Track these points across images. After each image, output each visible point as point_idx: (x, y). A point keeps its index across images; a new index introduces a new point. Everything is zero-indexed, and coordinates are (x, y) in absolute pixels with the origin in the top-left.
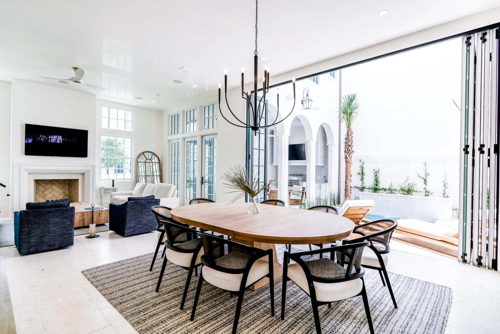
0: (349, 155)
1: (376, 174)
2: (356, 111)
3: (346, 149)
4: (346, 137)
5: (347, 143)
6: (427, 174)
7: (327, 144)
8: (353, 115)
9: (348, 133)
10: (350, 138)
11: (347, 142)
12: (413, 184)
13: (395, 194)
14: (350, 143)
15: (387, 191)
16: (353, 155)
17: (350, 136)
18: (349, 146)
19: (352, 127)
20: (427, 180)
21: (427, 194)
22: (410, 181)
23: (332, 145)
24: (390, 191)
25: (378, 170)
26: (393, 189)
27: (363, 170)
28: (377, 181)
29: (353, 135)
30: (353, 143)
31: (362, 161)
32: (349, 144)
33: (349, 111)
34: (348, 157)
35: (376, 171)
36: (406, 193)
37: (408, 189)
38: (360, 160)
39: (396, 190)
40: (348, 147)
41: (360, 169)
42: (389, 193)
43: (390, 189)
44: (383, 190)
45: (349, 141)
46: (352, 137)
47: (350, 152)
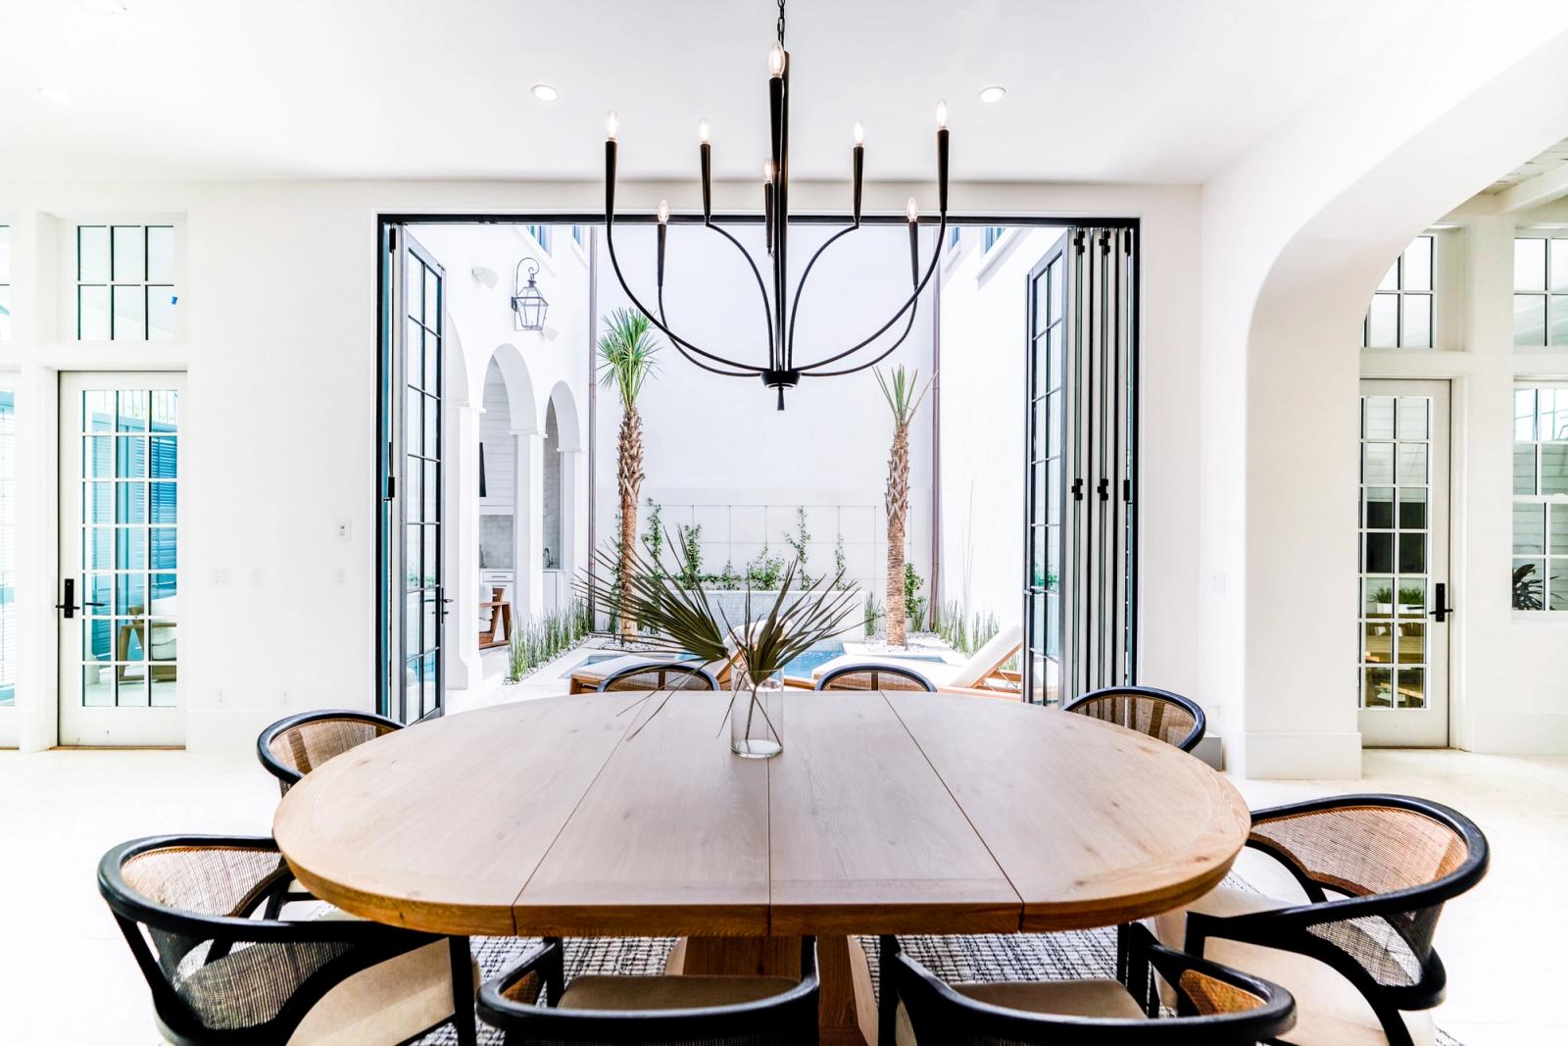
0: (633, 487)
1: (691, 538)
2: (647, 359)
3: (626, 469)
4: (623, 432)
5: (626, 450)
6: (805, 537)
7: (558, 450)
8: (642, 368)
9: (629, 419)
10: (634, 436)
11: (627, 446)
12: (779, 561)
13: (738, 589)
14: (635, 450)
15: (718, 584)
16: (642, 485)
17: (633, 430)
18: (632, 458)
19: (637, 403)
20: (806, 550)
21: (805, 583)
22: (771, 555)
23: (573, 452)
24: (726, 583)
25: (695, 527)
26: (732, 575)
27: (656, 529)
28: (692, 558)
29: (641, 429)
30: (641, 450)
31: (655, 502)
32: (632, 453)
33: (631, 358)
34: (630, 490)
35: (690, 530)
36: (761, 584)
37: (767, 575)
38: (650, 500)
39: (738, 578)
40: (629, 461)
41: (649, 524)
42: (722, 587)
43: (725, 579)
44: (709, 582)
45: (634, 443)
46: (639, 433)
47: (637, 476)
